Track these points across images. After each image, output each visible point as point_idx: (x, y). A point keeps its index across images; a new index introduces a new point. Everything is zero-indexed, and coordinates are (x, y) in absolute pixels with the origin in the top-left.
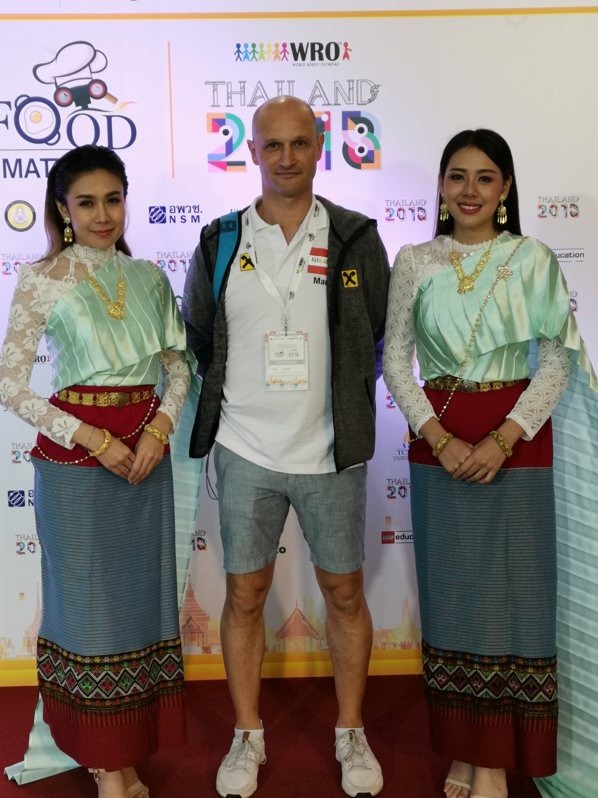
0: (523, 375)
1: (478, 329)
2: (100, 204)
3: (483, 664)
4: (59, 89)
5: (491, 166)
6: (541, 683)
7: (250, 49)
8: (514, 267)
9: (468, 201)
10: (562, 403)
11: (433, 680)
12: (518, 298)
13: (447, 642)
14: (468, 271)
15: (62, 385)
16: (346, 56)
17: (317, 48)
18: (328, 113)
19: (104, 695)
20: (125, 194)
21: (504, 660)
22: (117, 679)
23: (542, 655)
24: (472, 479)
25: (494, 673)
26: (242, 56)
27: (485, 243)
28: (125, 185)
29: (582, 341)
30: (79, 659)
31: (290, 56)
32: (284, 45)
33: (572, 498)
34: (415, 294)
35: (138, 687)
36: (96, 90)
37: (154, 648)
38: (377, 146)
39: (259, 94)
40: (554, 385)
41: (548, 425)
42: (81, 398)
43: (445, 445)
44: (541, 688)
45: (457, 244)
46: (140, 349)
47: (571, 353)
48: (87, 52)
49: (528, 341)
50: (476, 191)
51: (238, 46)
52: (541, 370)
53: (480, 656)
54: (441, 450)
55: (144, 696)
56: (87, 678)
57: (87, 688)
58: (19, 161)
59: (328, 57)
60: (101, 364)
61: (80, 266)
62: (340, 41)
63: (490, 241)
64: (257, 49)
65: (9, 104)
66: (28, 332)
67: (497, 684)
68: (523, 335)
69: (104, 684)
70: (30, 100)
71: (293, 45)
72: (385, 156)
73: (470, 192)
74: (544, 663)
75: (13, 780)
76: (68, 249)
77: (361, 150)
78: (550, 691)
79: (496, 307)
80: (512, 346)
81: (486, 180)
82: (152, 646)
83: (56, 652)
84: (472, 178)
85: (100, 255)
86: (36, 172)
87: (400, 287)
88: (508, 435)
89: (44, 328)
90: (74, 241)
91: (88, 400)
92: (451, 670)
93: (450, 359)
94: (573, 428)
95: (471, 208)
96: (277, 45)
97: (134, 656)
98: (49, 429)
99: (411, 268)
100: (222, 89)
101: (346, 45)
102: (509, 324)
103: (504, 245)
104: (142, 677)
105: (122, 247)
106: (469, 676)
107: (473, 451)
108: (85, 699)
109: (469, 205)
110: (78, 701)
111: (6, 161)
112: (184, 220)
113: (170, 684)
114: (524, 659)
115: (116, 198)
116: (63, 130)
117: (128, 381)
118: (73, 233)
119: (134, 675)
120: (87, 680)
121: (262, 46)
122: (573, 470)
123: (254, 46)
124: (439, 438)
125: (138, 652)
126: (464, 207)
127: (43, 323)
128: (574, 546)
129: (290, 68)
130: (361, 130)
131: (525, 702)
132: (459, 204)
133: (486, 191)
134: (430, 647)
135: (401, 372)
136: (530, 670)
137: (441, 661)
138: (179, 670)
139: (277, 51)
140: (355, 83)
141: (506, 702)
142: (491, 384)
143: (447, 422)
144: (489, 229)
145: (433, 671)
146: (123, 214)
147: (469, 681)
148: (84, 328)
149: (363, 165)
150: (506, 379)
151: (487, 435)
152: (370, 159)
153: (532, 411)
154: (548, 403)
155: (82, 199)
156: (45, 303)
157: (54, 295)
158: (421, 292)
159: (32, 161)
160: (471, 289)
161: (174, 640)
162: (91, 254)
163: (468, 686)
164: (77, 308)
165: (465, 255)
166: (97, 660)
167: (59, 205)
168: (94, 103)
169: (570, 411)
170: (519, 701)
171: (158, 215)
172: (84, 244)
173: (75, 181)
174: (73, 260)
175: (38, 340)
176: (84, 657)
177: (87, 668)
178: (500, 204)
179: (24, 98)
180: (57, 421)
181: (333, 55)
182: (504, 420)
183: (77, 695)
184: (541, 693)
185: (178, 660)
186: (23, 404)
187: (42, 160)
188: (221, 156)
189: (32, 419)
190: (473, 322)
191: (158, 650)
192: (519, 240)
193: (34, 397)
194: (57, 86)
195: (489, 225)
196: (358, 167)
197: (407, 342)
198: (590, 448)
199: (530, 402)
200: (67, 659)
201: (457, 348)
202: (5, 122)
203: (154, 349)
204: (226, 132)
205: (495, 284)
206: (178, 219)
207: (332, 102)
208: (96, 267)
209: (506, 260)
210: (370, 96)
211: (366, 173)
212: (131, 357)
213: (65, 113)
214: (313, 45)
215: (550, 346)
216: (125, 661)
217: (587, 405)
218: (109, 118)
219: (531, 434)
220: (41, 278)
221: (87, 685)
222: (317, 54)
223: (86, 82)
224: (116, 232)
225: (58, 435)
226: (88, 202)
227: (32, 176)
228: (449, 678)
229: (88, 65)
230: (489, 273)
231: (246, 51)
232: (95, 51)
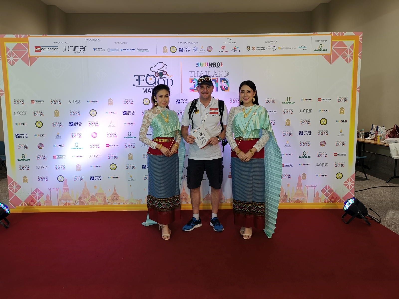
0: (258, 137)
1: (248, 126)
2: (164, 97)
3: (247, 204)
4: (156, 73)
5: (250, 89)
6: (260, 208)
7: (200, 64)
8: (257, 112)
9: (246, 97)
10: (267, 144)
11: (235, 207)
12: (257, 120)
13: (239, 199)
14: (246, 113)
15: (154, 137)
16: (222, 65)
17: (215, 64)
18: (217, 79)
19: (163, 207)
20: (169, 95)
21: (252, 203)
22: (166, 204)
23: (260, 202)
24: (245, 161)
25: (249, 206)
26: (198, 65)
27: (250, 107)
28: (169, 93)
29: (272, 130)
30: (158, 199)
31: (209, 65)
32: (207, 63)
33: (269, 166)
34: (234, 118)
35: (171, 206)
36: (164, 73)
37: (174, 197)
38: (229, 86)
39: (201, 74)
40: (265, 140)
41: (263, 148)
42: (159, 140)
43: (239, 153)
44: (260, 209)
45: (244, 107)
46: (172, 129)
47: (270, 133)
48: (162, 64)
49: (259, 129)
50: (247, 95)
51: (197, 63)
52: (262, 136)
53: (246, 202)
54: (238, 154)
55: (172, 208)
56: (160, 203)
57: (160, 206)
58: (146, 89)
59: (218, 66)
60: (163, 132)
61: (158, 111)
62: (220, 62)
63: (252, 106)
64: (201, 64)
65: (144, 76)
66: (147, 125)
67: (250, 208)
68: (258, 128)
69: (163, 205)
70: (149, 75)
71: (209, 63)
72: (230, 88)
73: (246, 95)
74: (261, 204)
75: (144, 225)
76: (156, 107)
77: (225, 87)
78: (262, 210)
79: (252, 121)
80: (256, 130)
81: (249, 92)
82: (173, 197)
83: (153, 198)
84: (246, 92)
85: (163, 108)
86: (150, 92)
87: (231, 116)
88: (253, 150)
89: (150, 124)
90: (157, 105)
91: (160, 140)
92: (240, 205)
93: (241, 132)
94: (270, 150)
95: (247, 99)
96: (206, 63)
97: (170, 199)
98: (150, 145)
99: (233, 112)
100: (193, 73)
101: (222, 63)
102: (255, 125)
103: (255, 107)
104: (172, 203)
105: (167, 107)
106: (244, 206)
107: (245, 154)
108: (159, 208)
109: (246, 98)
110: (157, 209)
111: (143, 89)
112: (184, 103)
113: (177, 206)
114: (256, 202)
115: (167, 96)
116: (157, 82)
117: (169, 136)
118: (157, 103)
119: (170, 203)
120: (159, 204)
121: (202, 63)
122: (270, 160)
123: (200, 63)
124: (238, 151)
125: (171, 198)
126: (245, 99)
127: (150, 123)
128: (269, 177)
129: (209, 68)
130: (225, 82)
131: (256, 212)
132: (244, 98)
133: (250, 95)
134: (235, 200)
135: (230, 136)
136: (257, 205)
137: (237, 203)
138: (179, 202)
139: (206, 64)
140: (224, 72)
141: (252, 212)
142: (250, 139)
143: (240, 147)
144: (251, 104)
145: (235, 205)
146: (169, 100)
147: (244, 208)
148: (160, 124)
149: (225, 90)
150: (254, 138)
151: (248, 151)
152: (227, 89)
153: (259, 145)
154: (263, 144)
155: (160, 96)
156: (151, 119)
157: (153, 117)
158: (235, 117)
159: (149, 89)
160: (247, 117)
161: (178, 196)
162: (161, 108)
163: (243, 209)
164: (158, 120)
165: (246, 109)
166: (162, 199)
167: (154, 97)
168: (164, 76)
169: (269, 146)
170: (254, 211)
171: (178, 102)
172: (159, 106)
173: (158, 92)
174: (157, 109)
175: (149, 127)
176: (159, 199)
177: (159, 201)
178: (253, 97)
179: (148, 75)
180: (152, 143)
181: (218, 65)
182: (253, 147)
183: (157, 207)
184: (260, 210)
185: (179, 200)
186: (144, 140)
187: (151, 89)
188: (192, 88)
189: (146, 143)
190: (247, 124)
191: (175, 198)
192: (259, 106)
193: (147, 138)
194: (155, 72)
195: (251, 102)
196: (224, 91)
197: (232, 129)
198: (274, 155)
199: (259, 143)
200: (155, 199)
201: (243, 129)
202: (144, 80)
203: (175, 129)
204: (194, 83)
205: (252, 116)
206: (182, 103)
207: (218, 76)
208: (162, 111)
209: (255, 111)
210: (227, 75)
211: (226, 92)
212: (170, 131)
213: (157, 78)
214: (214, 63)
215: (265, 131)
216: (168, 200)
217: (273, 145)
218: (167, 79)
219: (258, 151)
220: (150, 113)
221: (160, 205)
222: (215, 65)
223: (162, 71)
224: (167, 104)
225: (152, 146)
226: (161, 96)
227: (149, 93)
228: (239, 207)
229: (163, 67)
230: (251, 113)
231: (199, 64)
232: (164, 64)
